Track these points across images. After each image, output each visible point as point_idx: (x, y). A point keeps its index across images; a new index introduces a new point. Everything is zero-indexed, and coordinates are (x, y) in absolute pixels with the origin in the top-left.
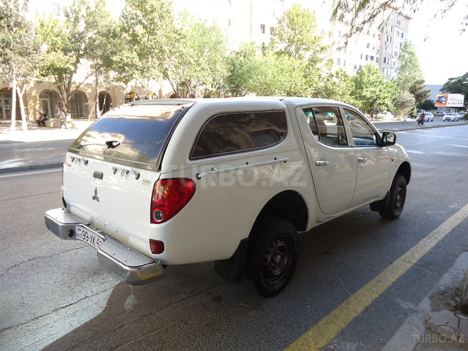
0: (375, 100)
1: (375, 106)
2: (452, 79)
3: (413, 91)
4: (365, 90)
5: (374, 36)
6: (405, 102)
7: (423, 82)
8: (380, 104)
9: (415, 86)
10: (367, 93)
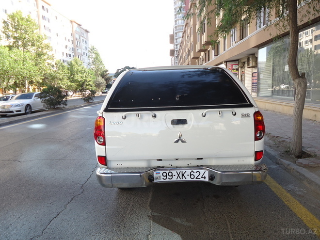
0: (84, 83)
1: (84, 87)
2: (118, 70)
3: (103, 76)
4: (76, 75)
5: (69, 41)
6: (100, 83)
7: (107, 71)
8: (87, 85)
9: (103, 74)
10: (78, 77)
